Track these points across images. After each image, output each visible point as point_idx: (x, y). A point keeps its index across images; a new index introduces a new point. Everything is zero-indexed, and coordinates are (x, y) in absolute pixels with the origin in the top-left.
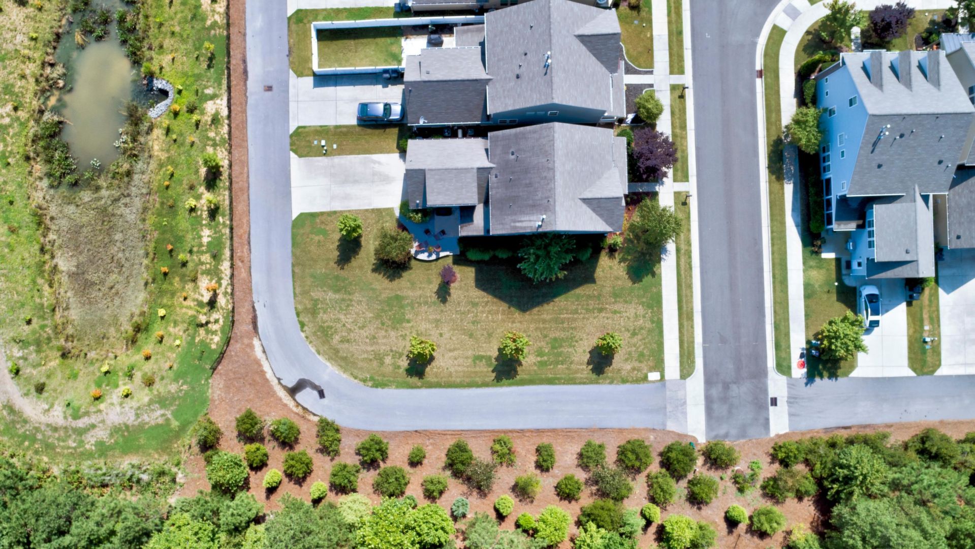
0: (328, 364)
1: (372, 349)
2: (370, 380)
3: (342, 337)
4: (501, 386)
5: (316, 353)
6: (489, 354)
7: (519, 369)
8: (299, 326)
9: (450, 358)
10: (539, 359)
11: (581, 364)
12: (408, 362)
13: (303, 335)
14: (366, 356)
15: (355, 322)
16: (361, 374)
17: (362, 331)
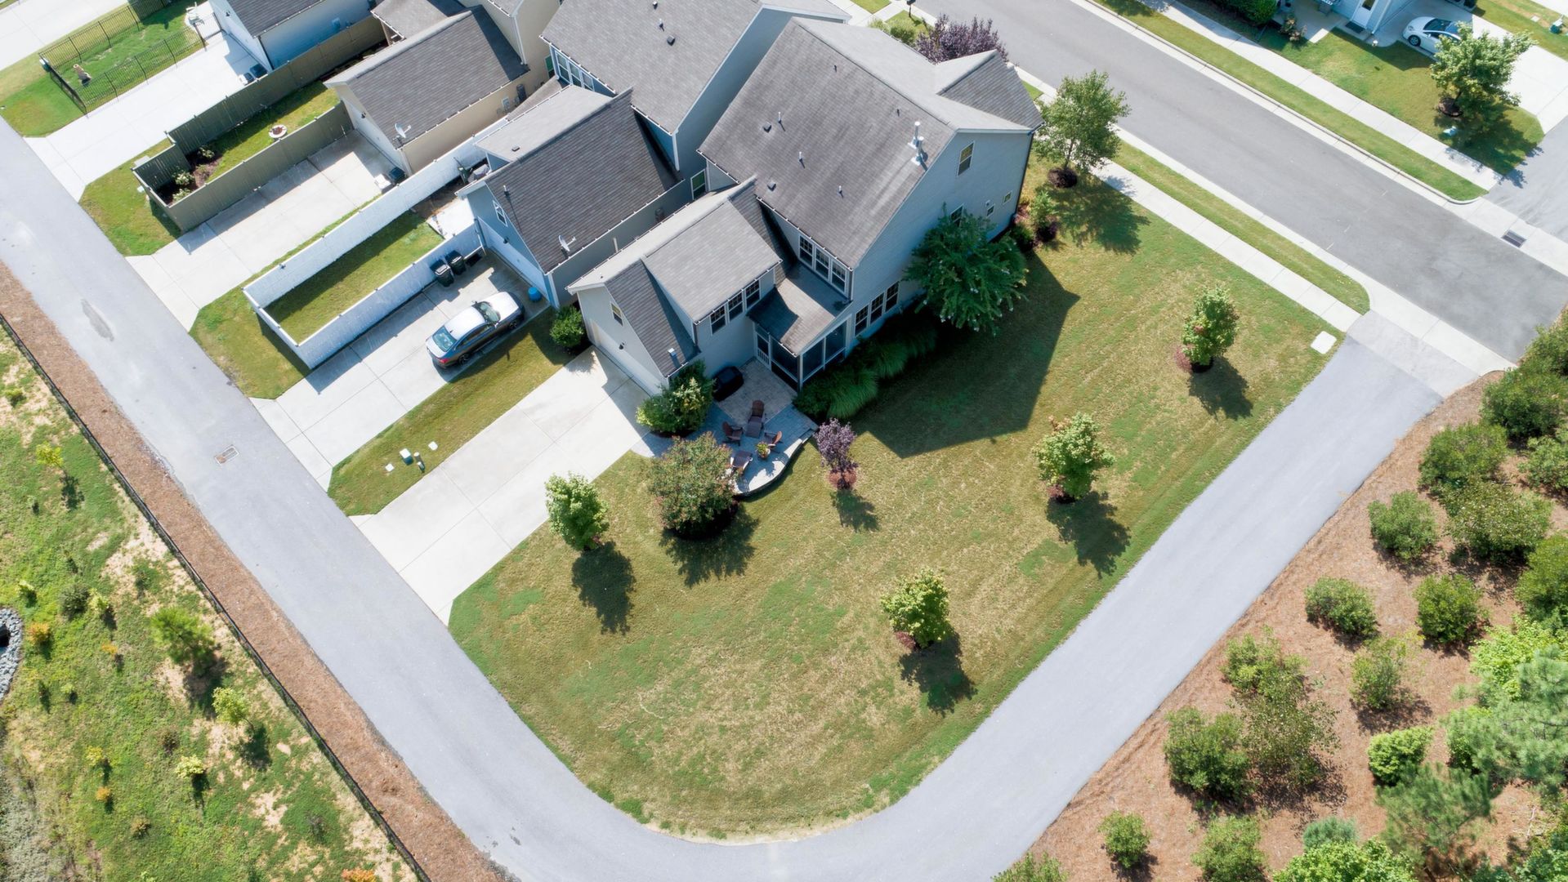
0: (760, 839)
1: (822, 724)
2: (878, 791)
3: (741, 755)
4: (1123, 575)
5: (714, 841)
6: (1038, 540)
7: (1117, 518)
8: (628, 817)
9: (983, 608)
10: (1128, 475)
12: (916, 685)
13: (653, 827)
14: (822, 749)
15: (740, 702)
16: (850, 795)
17: (770, 709)
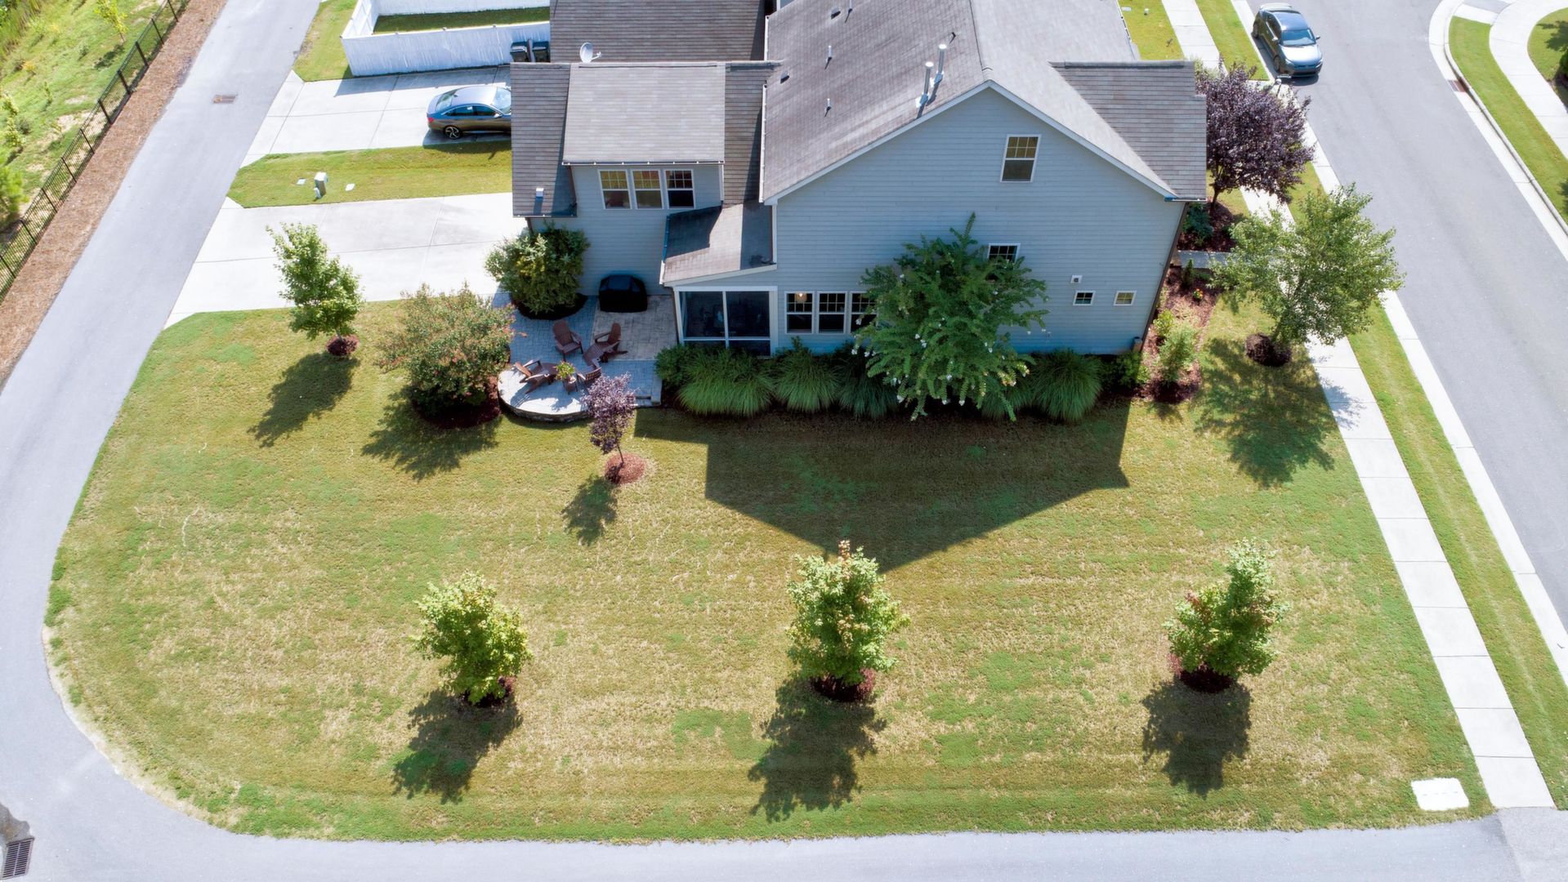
2: (239, 802)
3: (190, 642)
6: (736, 705)
7: (860, 764)
8: (45, 605)
9: (582, 720)
10: (942, 728)
11: (1118, 748)
12: (415, 733)
13: (48, 634)
14: (253, 707)
16: (213, 779)
17: (268, 624)
